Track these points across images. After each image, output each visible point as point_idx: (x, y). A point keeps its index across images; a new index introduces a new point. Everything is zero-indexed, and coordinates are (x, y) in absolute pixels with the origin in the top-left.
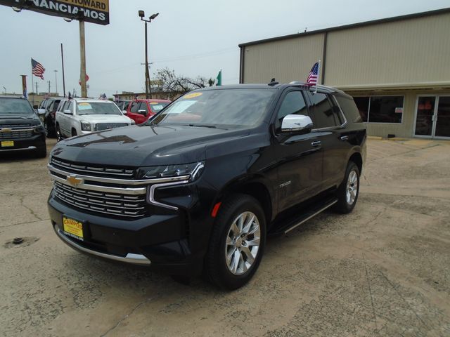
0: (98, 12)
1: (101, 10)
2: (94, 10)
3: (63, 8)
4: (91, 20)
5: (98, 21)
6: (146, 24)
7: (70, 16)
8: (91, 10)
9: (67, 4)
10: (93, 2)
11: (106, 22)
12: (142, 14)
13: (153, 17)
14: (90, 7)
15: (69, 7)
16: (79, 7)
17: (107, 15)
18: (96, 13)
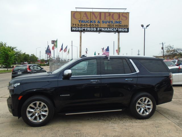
0: (125, 28)
1: (126, 27)
2: (123, 28)
3: (112, 30)
4: (122, 32)
5: (125, 32)
6: (145, 29)
7: (115, 32)
8: (122, 28)
9: (114, 28)
10: (123, 25)
11: (128, 31)
12: (142, 26)
13: (147, 26)
14: (122, 27)
15: (114, 29)
16: (118, 28)
17: (128, 29)
18: (124, 29)
